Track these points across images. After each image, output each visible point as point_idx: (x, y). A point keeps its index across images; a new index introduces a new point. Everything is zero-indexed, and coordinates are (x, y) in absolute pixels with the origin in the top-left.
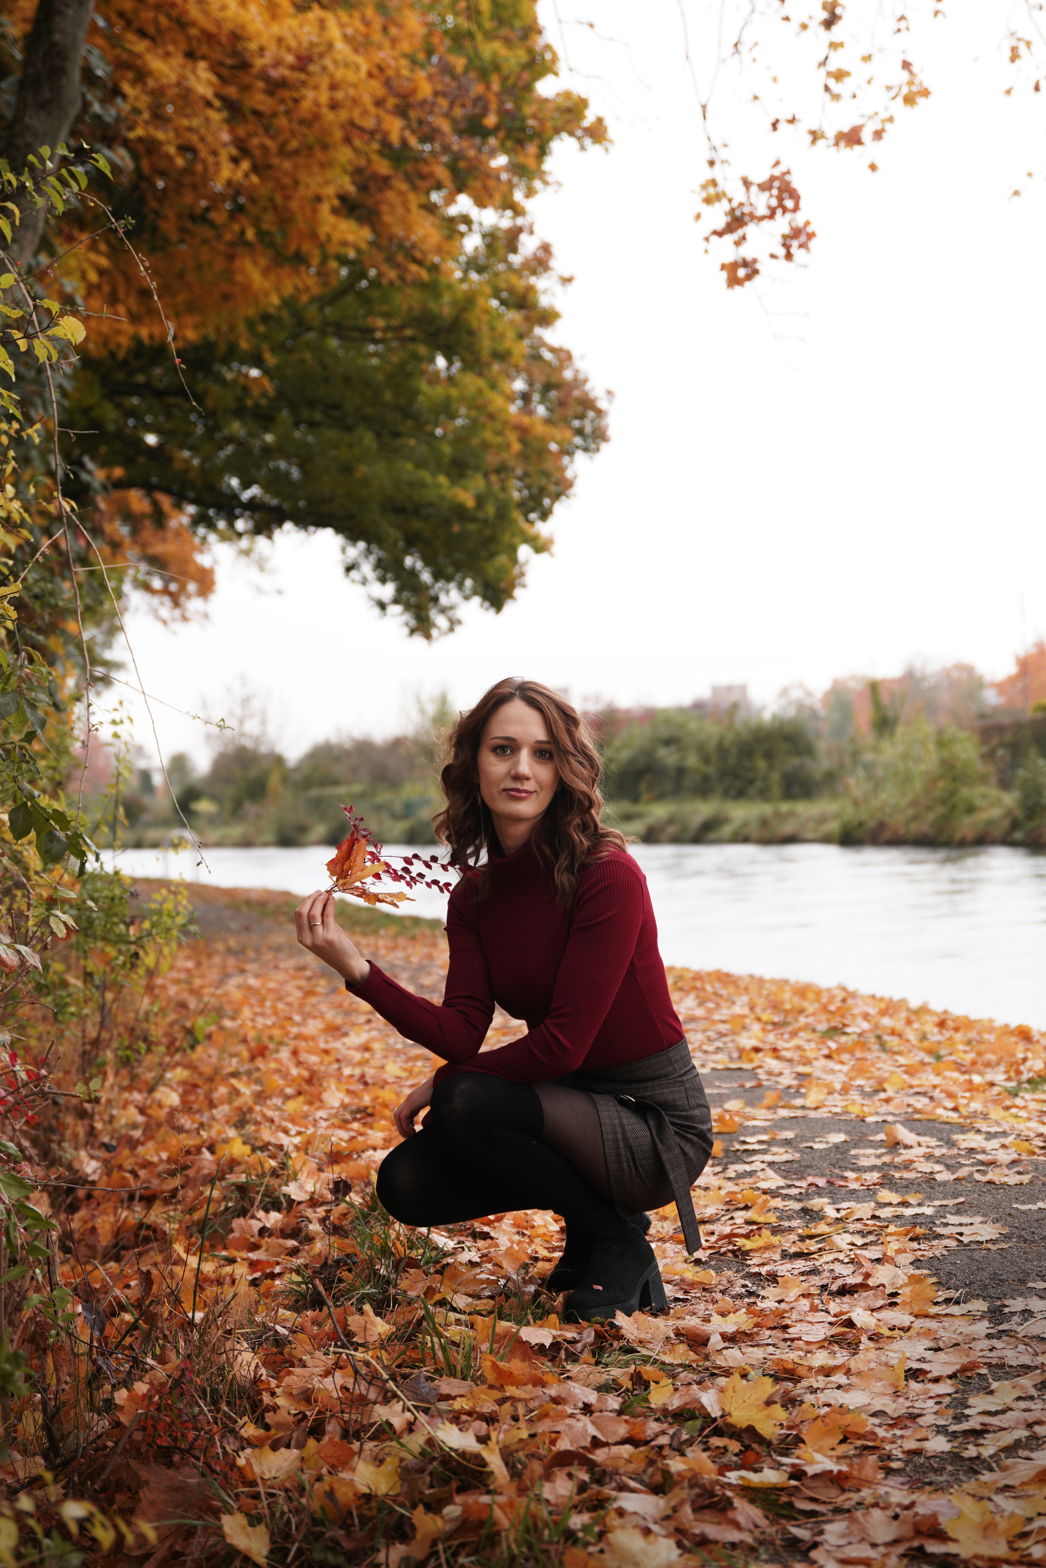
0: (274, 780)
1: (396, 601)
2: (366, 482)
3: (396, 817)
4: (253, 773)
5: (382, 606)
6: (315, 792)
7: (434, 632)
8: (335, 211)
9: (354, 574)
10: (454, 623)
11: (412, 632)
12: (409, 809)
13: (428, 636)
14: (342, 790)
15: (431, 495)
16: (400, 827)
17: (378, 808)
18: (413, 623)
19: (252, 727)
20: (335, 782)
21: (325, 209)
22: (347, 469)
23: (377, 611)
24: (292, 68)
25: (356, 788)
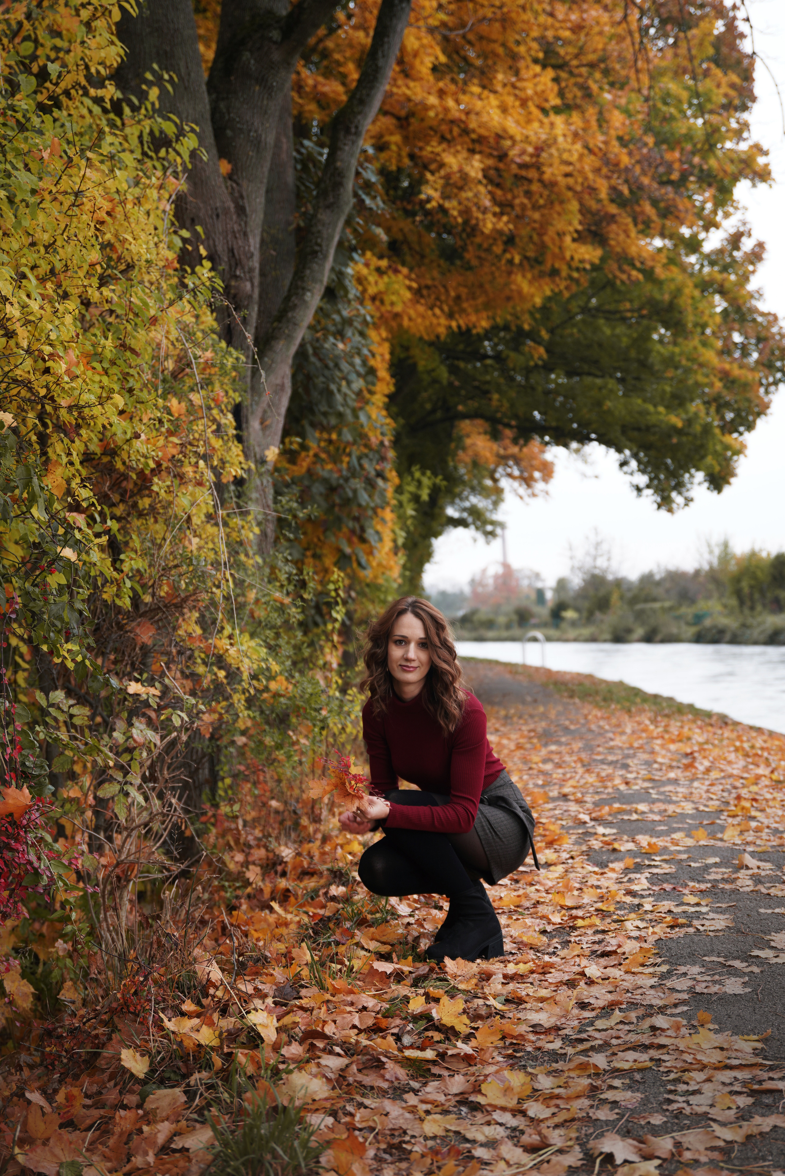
0: (615, 598)
1: (648, 487)
2: (609, 412)
3: (688, 624)
4: (602, 592)
5: (639, 489)
6: (639, 607)
7: (674, 506)
8: (574, 240)
9: (625, 468)
10: (688, 501)
11: (659, 506)
12: (698, 619)
13: (670, 510)
14: (657, 605)
15: (652, 419)
16: (692, 631)
17: (678, 618)
18: (659, 500)
19: (601, 563)
20: (655, 600)
21: (568, 239)
22: (599, 404)
23: (635, 493)
24: (531, 156)
25: (667, 604)
